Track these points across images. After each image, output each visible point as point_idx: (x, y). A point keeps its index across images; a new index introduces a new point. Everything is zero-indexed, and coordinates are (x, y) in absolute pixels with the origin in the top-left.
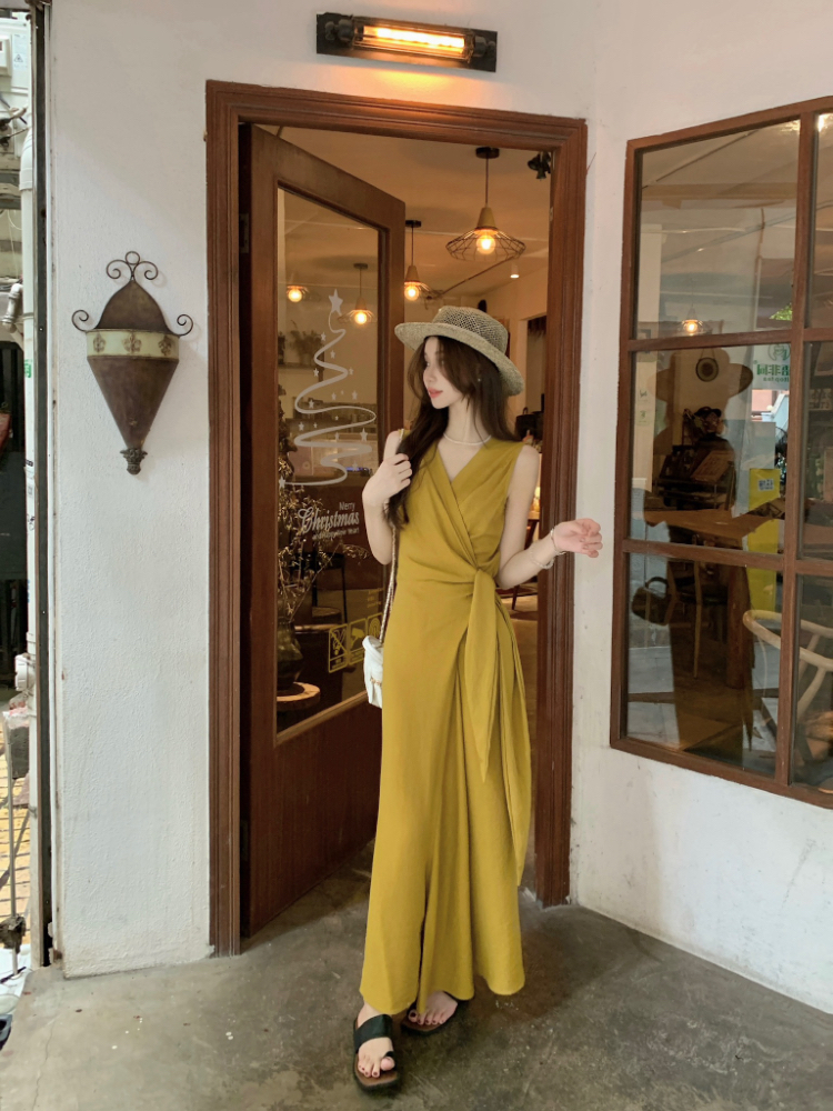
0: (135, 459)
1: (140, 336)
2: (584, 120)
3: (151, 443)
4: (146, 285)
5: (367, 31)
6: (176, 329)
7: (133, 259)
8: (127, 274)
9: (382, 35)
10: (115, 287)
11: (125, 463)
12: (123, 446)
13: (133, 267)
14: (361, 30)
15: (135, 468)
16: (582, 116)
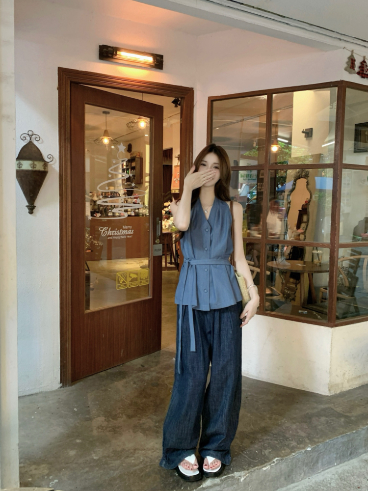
0: (31, 209)
1: (36, 163)
3: (38, 202)
4: (35, 143)
6: (47, 160)
7: (31, 133)
8: (28, 138)
10: (24, 143)
11: (27, 210)
12: (27, 203)
13: (31, 136)
15: (31, 212)
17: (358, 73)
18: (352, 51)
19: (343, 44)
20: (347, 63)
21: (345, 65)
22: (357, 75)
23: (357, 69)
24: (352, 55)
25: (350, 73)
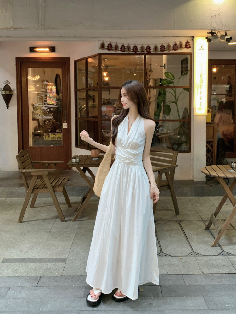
0: (8, 107)
1: (6, 91)
2: (69, 57)
3: (10, 105)
4: (9, 84)
6: (13, 90)
7: (7, 81)
8: (6, 83)
9: (37, 49)
10: (5, 85)
11: (6, 108)
12: (6, 105)
13: (7, 82)
14: (34, 49)
15: (8, 108)
17: (107, 49)
18: (103, 41)
19: (97, 39)
21: (100, 47)
25: (102, 50)
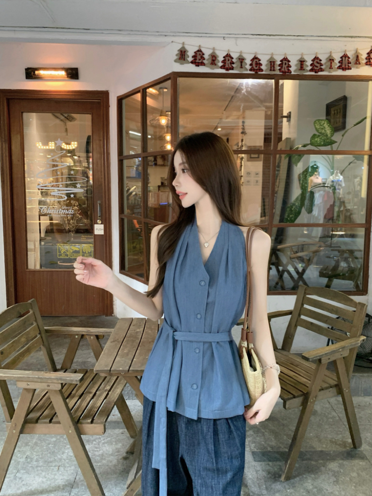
2: (108, 91)
5: (36, 72)
9: (42, 73)
14: (34, 72)
16: (107, 90)
17: (192, 62)
18: (183, 44)
19: (169, 39)
20: (177, 55)
21: (176, 57)
22: (191, 64)
23: (190, 59)
24: (183, 47)
25: (182, 64)
